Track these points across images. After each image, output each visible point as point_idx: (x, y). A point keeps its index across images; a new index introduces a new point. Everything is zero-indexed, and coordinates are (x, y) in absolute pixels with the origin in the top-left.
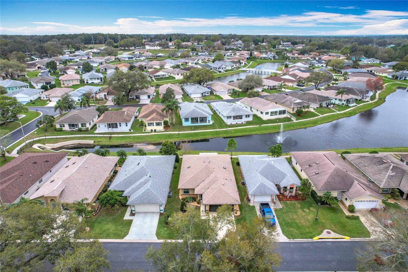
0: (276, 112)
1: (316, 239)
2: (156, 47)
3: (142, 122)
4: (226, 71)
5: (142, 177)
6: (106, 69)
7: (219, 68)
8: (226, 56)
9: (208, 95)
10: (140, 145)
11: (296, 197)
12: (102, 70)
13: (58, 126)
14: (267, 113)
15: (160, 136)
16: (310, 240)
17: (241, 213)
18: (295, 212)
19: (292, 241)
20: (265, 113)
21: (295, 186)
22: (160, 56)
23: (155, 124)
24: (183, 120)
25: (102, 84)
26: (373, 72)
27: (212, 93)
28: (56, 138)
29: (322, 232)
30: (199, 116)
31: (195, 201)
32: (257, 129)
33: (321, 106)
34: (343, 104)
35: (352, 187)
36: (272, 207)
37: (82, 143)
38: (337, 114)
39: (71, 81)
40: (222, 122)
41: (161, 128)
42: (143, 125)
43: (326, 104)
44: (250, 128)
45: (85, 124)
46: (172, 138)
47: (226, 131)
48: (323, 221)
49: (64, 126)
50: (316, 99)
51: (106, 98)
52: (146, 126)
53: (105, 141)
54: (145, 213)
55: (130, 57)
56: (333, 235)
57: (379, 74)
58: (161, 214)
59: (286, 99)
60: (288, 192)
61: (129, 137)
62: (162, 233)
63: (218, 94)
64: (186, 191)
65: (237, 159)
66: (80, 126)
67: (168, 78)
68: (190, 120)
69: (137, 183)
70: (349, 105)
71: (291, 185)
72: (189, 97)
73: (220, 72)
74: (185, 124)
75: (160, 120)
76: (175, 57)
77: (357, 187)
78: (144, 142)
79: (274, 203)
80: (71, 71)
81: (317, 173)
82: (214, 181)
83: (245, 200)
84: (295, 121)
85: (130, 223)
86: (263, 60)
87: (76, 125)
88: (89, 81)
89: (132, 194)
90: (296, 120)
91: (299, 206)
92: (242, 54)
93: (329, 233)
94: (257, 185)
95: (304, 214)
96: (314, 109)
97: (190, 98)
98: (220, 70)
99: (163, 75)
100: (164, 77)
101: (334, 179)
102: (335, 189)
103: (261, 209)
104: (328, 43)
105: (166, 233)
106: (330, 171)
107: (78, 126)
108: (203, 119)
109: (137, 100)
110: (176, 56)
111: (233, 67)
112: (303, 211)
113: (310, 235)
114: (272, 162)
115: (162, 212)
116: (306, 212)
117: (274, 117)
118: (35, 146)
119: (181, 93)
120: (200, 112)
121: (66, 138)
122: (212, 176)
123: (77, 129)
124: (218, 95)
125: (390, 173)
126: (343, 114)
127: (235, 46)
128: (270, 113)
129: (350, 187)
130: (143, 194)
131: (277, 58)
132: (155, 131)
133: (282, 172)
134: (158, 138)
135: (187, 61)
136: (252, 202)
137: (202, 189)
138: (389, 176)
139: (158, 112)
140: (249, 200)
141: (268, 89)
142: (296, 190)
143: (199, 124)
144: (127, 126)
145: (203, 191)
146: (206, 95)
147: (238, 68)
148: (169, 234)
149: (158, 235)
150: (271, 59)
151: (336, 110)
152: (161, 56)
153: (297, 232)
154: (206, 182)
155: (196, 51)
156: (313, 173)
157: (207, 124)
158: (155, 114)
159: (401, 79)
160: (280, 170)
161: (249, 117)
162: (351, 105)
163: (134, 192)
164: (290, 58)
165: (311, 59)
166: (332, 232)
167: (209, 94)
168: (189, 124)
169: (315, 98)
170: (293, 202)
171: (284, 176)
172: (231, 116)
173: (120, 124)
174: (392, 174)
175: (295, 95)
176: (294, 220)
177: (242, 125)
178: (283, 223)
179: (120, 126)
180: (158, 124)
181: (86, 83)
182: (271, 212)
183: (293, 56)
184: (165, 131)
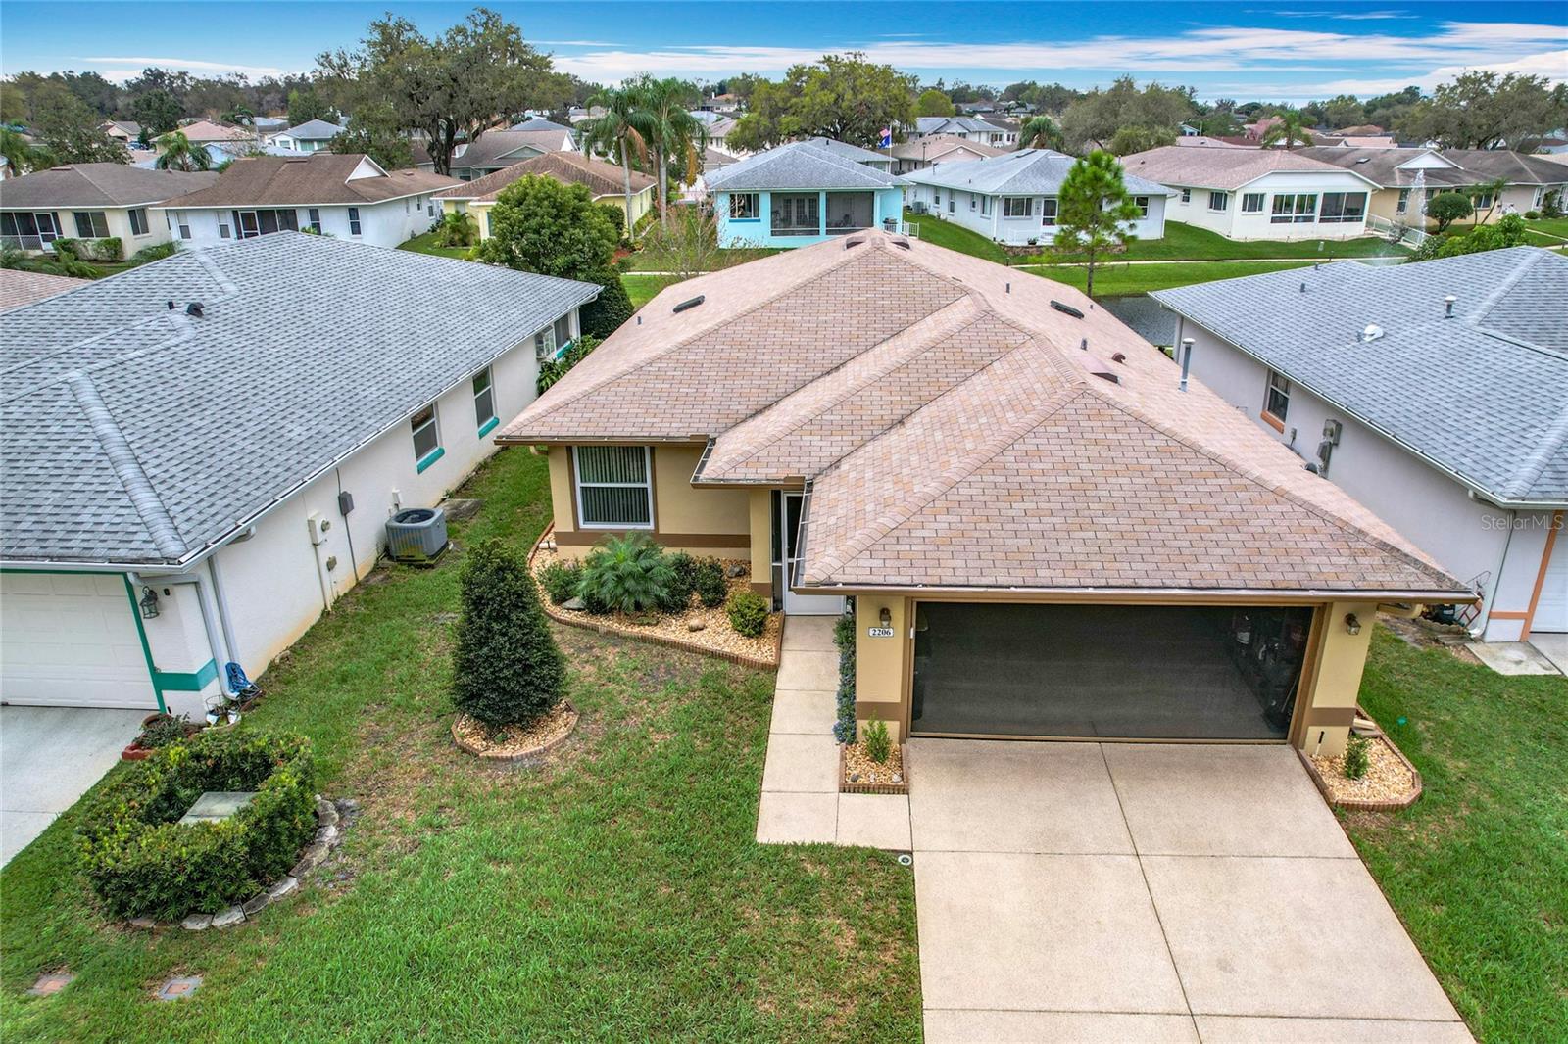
0: (1305, 203)
3: (461, 219)
14: (1253, 202)
20: (1238, 200)
30: (823, 187)
40: (974, 238)
42: (466, 243)
44: (1157, 268)
45: (100, 216)
66: (69, 230)
68: (765, 205)
87: (46, 223)
107: (60, 232)
117: (1291, 233)
120: (829, 168)
128: (1269, 204)
143: (824, 236)
168: (758, 233)
169: (1513, 166)
172: (1029, 200)
173: (314, 213)
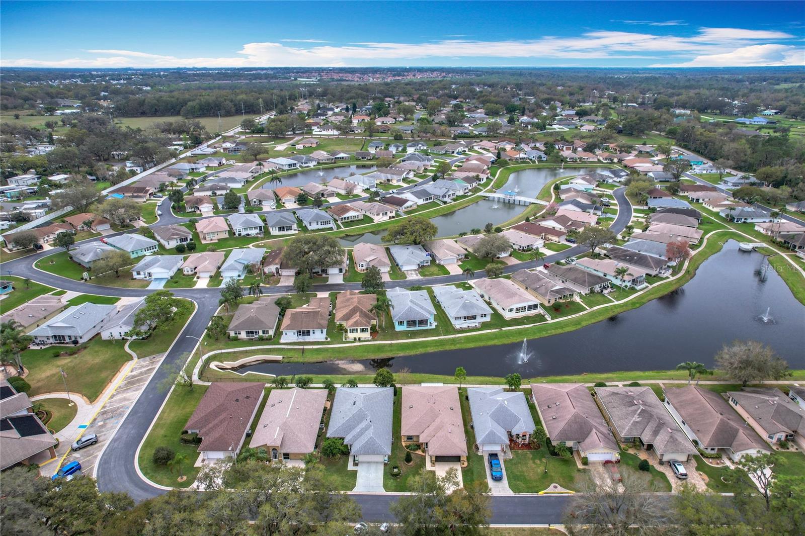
0: (523, 309)
1: (541, 493)
2: (330, 130)
3: (341, 325)
4: (454, 200)
5: (361, 421)
6: (260, 201)
7: (444, 196)
8: (455, 154)
9: (427, 264)
10: (343, 364)
11: (528, 446)
12: (255, 202)
13: (232, 334)
14: (511, 310)
15: (367, 349)
16: (535, 495)
17: (468, 464)
18: (525, 464)
19: (517, 495)
20: (508, 310)
21: (528, 434)
22: (340, 158)
23: (359, 330)
24: (396, 324)
25: (262, 236)
26: (701, 201)
27: (433, 260)
28: (234, 352)
29: (549, 486)
30: (417, 319)
31: (420, 448)
32: (495, 336)
33: (592, 292)
34: (626, 286)
35: (589, 436)
36: (501, 457)
37: (267, 359)
38: (614, 305)
39: (216, 234)
40: (449, 323)
41: (367, 335)
42: (341, 330)
43: (600, 287)
44: (486, 334)
45: (266, 329)
46: (383, 352)
47: (453, 339)
48: (553, 474)
49: (240, 334)
50: (585, 281)
51: (278, 272)
52: (346, 332)
53: (296, 356)
54: (369, 462)
55: (291, 164)
56: (560, 489)
57: (708, 207)
58: (385, 464)
59: (540, 283)
60: (520, 439)
61: (327, 350)
62: (389, 485)
63: (442, 263)
64: (410, 438)
65: (466, 388)
66: (261, 333)
67: (362, 220)
68: (405, 323)
69: (358, 429)
70: (636, 287)
71: (524, 433)
72: (399, 268)
73: (445, 203)
74: (398, 328)
75: (366, 326)
76: (367, 159)
77: (594, 436)
78: (347, 358)
79: (505, 452)
80: (206, 207)
81: (554, 417)
82: (439, 428)
83: (473, 448)
84: (550, 321)
85: (355, 473)
86: (519, 164)
87: (256, 332)
88: (242, 233)
89: (354, 442)
90: (552, 319)
91: (531, 456)
92: (483, 147)
93: (555, 487)
94: (487, 433)
95: (534, 466)
96: (581, 296)
97: (401, 270)
98: (446, 199)
99: (355, 217)
100: (357, 219)
101: (571, 426)
102: (570, 440)
103: (489, 460)
104: (641, 121)
105: (393, 485)
106: (569, 417)
107: (259, 333)
108: (423, 322)
109: (324, 275)
110: (369, 158)
111: (467, 191)
112: (534, 463)
113: (536, 489)
114: (506, 402)
115: (386, 462)
116: (537, 464)
117: (521, 315)
118: (213, 365)
119: (388, 265)
120: (418, 312)
121: (246, 352)
122: (438, 421)
123: (257, 336)
124: (443, 266)
125: (636, 418)
126: (622, 306)
127: (472, 125)
128: (515, 310)
129: (587, 437)
130: (366, 443)
131: (545, 159)
132: (359, 339)
133: (515, 416)
134: (364, 352)
135: (389, 177)
136: (480, 450)
137: (428, 436)
138: (634, 421)
139: (361, 311)
140: (478, 449)
141: (519, 250)
142: (530, 438)
143: (418, 328)
144: (322, 332)
145: (429, 439)
146: (425, 264)
147: (476, 190)
148: (396, 486)
149: (386, 487)
150: (534, 162)
151: (614, 298)
152: (343, 158)
153: (523, 485)
154: (431, 428)
155: (402, 139)
156: (550, 417)
157: (428, 327)
158: (358, 314)
159: (739, 222)
160: (513, 414)
161: (485, 316)
162: (638, 288)
163: (356, 440)
164: (568, 160)
165: (604, 161)
166: (559, 487)
167: (429, 264)
168: (404, 328)
169: (585, 279)
170: (525, 451)
171: (516, 420)
172: (461, 316)
173: (313, 330)
174: (638, 420)
175: (556, 269)
176: (523, 472)
177: (475, 329)
178: (511, 476)
179: (314, 333)
180: (363, 330)
181: (237, 235)
182: (499, 464)
183: (574, 155)
184: (373, 340)
